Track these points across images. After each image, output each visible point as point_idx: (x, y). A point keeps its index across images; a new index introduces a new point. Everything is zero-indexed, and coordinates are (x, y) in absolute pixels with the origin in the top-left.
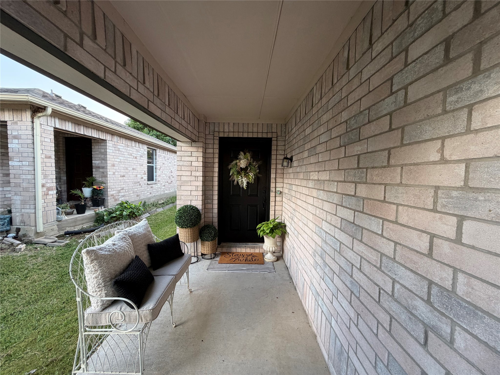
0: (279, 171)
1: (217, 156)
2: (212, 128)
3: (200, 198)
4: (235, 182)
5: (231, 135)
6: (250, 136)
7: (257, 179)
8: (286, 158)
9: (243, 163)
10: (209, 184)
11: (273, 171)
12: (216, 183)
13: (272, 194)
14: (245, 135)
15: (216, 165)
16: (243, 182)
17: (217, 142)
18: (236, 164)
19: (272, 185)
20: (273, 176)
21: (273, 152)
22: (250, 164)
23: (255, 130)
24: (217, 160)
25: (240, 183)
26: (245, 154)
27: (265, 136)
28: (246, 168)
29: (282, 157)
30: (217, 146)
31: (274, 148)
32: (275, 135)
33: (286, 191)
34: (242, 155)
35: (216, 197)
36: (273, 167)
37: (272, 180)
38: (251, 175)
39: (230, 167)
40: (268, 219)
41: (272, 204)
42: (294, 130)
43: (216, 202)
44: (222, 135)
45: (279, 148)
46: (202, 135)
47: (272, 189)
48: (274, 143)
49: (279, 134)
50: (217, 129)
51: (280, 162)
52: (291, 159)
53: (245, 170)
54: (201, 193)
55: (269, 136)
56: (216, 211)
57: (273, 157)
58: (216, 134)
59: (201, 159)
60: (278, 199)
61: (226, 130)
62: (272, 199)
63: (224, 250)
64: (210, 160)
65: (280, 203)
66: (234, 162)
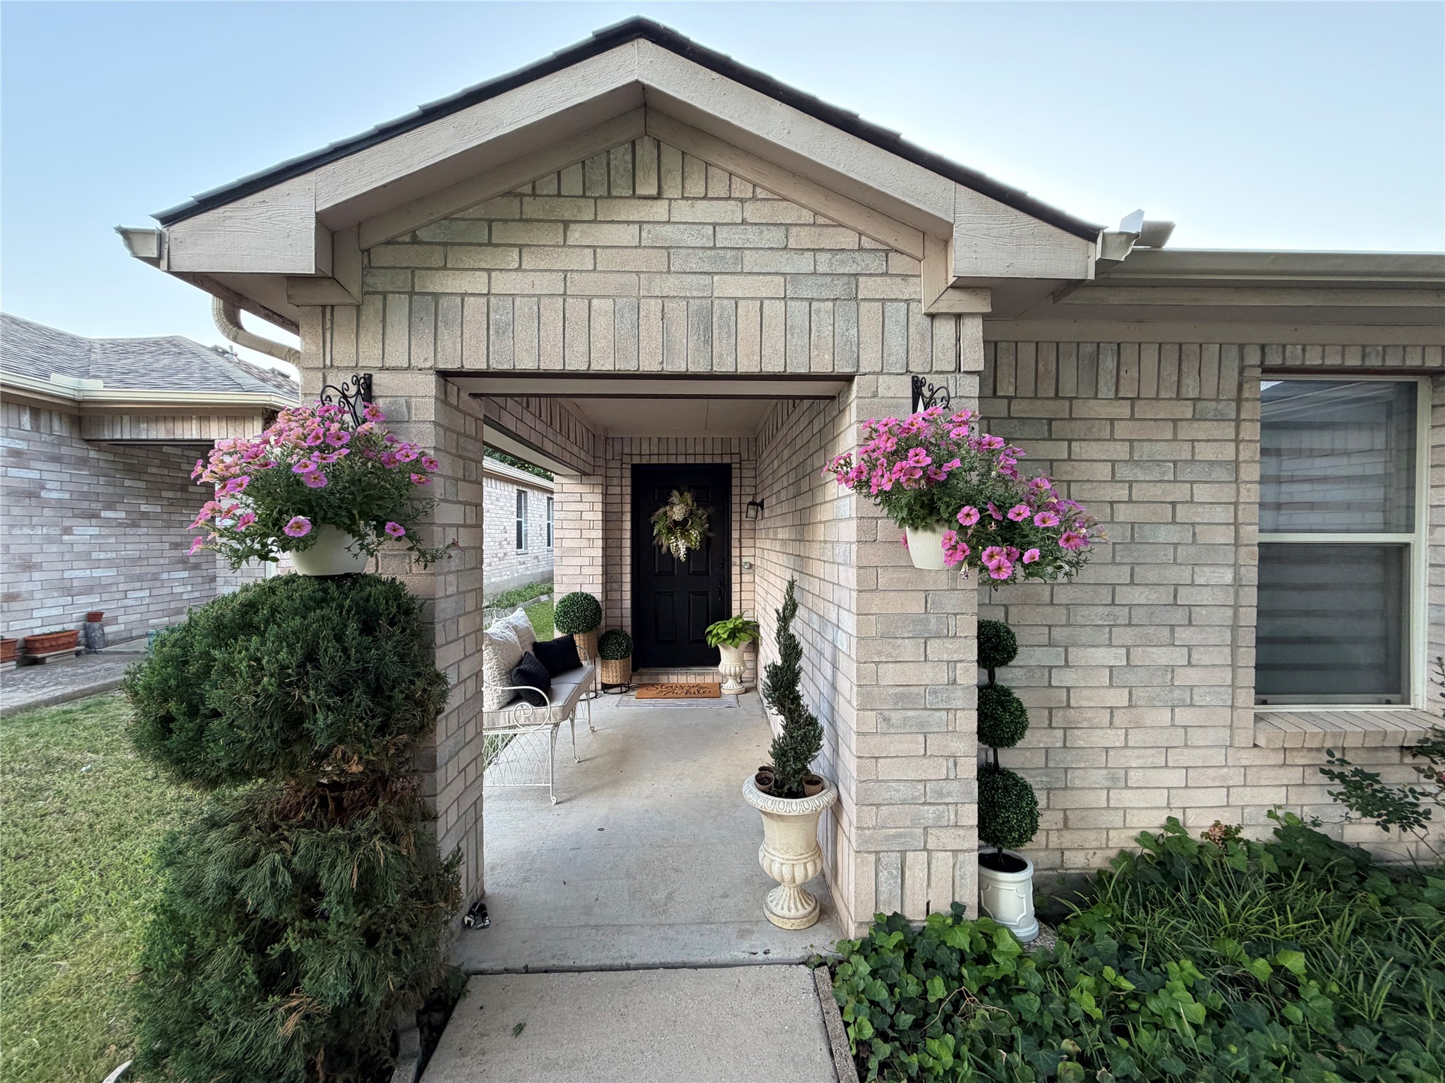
0: (746, 526)
1: (628, 499)
2: (618, 448)
3: (599, 579)
4: (664, 549)
5: (654, 460)
6: (691, 460)
7: (706, 541)
8: (752, 503)
9: (678, 513)
10: (615, 552)
11: (735, 526)
12: (627, 551)
13: (735, 570)
14: (681, 460)
15: (628, 517)
16: (680, 547)
17: (628, 473)
18: (665, 513)
19: (735, 552)
20: (735, 535)
21: (735, 491)
22: (691, 513)
23: (699, 449)
24: (628, 508)
25: (673, 550)
26: (681, 494)
27: (717, 460)
28: (685, 521)
29: (750, 499)
30: (627, 481)
31: (735, 482)
32: (736, 459)
33: (758, 563)
34: (675, 495)
35: (627, 578)
36: (735, 517)
37: (735, 543)
38: (694, 534)
39: (653, 519)
40: (729, 616)
41: (735, 588)
42: (765, 455)
43: (627, 587)
44: (636, 460)
45: (745, 482)
46: (601, 462)
47: (735, 560)
48: (735, 473)
49: (744, 456)
50: (627, 450)
51: (744, 507)
52: (761, 505)
53: (680, 527)
54: (599, 570)
55: (726, 460)
56: (627, 604)
57: (735, 499)
58: (627, 459)
59: (599, 507)
60: (746, 578)
61: (645, 451)
62: (735, 578)
63: (646, 680)
64: (616, 508)
65: (750, 587)
66: (661, 510)
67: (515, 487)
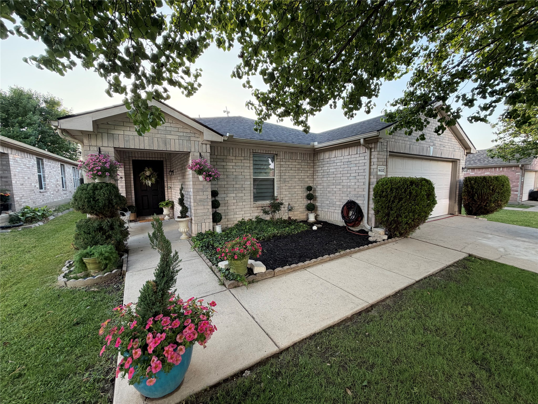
0: (168, 177)
1: (132, 169)
2: (127, 155)
3: (125, 192)
4: (144, 183)
5: (140, 159)
6: (151, 159)
7: (157, 181)
8: (170, 171)
9: (148, 173)
10: (129, 184)
11: (165, 177)
12: (133, 184)
13: (166, 188)
14: (148, 159)
15: (132, 174)
16: (149, 183)
17: (131, 162)
18: (144, 173)
19: (166, 184)
20: (165, 179)
21: (165, 168)
22: (152, 174)
23: (154, 156)
24: (132, 172)
25: (147, 184)
26: (148, 168)
27: (159, 159)
28: (150, 176)
29: (170, 170)
30: (131, 164)
31: (165, 165)
32: (165, 159)
33: (173, 186)
34: (147, 169)
35: (133, 192)
36: (165, 175)
37: (165, 181)
38: (153, 179)
39: (140, 175)
40: (165, 200)
41: (166, 193)
42: (173, 159)
43: (133, 194)
44: (134, 159)
45: (167, 165)
46: (123, 159)
47: (166, 186)
48: (165, 163)
49: (167, 159)
50: (130, 155)
51: (168, 172)
52: (173, 171)
53: (149, 177)
54: (125, 189)
55: (162, 159)
56: (134, 199)
57: (165, 170)
58: (131, 158)
59: (123, 171)
60: (169, 190)
61: (137, 156)
62: (166, 191)
63: (141, 219)
64: (129, 172)
65: (170, 193)
66: (143, 173)
67: (60, 163)
